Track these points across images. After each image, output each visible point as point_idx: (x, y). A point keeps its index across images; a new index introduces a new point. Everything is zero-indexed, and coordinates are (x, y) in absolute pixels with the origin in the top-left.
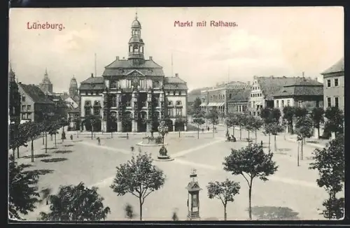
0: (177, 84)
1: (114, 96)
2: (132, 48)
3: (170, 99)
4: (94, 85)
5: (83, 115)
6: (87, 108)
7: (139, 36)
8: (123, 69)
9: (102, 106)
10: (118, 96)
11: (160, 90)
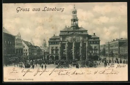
0: (94, 38)
1: (65, 44)
2: (72, 22)
3: (91, 45)
4: (55, 39)
5: (50, 53)
6: (52, 50)
7: (76, 16)
8: (69, 32)
9: (59, 49)
10: (66, 44)
11: (87, 41)
